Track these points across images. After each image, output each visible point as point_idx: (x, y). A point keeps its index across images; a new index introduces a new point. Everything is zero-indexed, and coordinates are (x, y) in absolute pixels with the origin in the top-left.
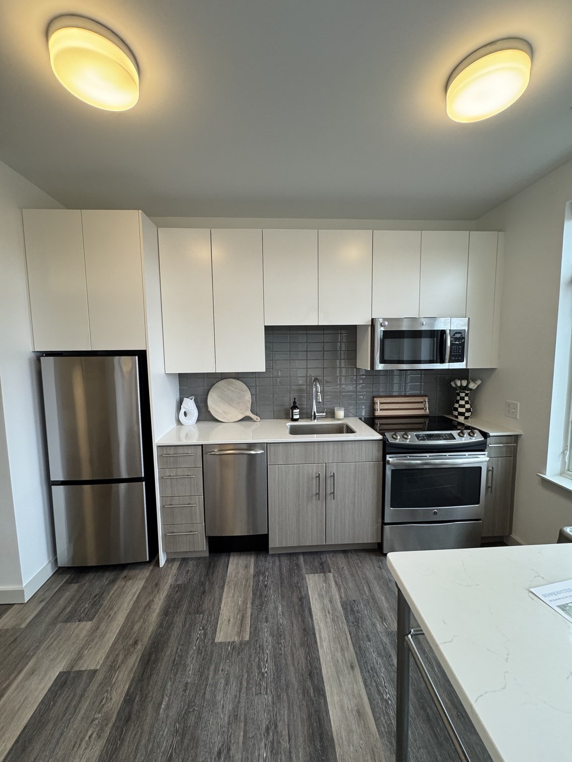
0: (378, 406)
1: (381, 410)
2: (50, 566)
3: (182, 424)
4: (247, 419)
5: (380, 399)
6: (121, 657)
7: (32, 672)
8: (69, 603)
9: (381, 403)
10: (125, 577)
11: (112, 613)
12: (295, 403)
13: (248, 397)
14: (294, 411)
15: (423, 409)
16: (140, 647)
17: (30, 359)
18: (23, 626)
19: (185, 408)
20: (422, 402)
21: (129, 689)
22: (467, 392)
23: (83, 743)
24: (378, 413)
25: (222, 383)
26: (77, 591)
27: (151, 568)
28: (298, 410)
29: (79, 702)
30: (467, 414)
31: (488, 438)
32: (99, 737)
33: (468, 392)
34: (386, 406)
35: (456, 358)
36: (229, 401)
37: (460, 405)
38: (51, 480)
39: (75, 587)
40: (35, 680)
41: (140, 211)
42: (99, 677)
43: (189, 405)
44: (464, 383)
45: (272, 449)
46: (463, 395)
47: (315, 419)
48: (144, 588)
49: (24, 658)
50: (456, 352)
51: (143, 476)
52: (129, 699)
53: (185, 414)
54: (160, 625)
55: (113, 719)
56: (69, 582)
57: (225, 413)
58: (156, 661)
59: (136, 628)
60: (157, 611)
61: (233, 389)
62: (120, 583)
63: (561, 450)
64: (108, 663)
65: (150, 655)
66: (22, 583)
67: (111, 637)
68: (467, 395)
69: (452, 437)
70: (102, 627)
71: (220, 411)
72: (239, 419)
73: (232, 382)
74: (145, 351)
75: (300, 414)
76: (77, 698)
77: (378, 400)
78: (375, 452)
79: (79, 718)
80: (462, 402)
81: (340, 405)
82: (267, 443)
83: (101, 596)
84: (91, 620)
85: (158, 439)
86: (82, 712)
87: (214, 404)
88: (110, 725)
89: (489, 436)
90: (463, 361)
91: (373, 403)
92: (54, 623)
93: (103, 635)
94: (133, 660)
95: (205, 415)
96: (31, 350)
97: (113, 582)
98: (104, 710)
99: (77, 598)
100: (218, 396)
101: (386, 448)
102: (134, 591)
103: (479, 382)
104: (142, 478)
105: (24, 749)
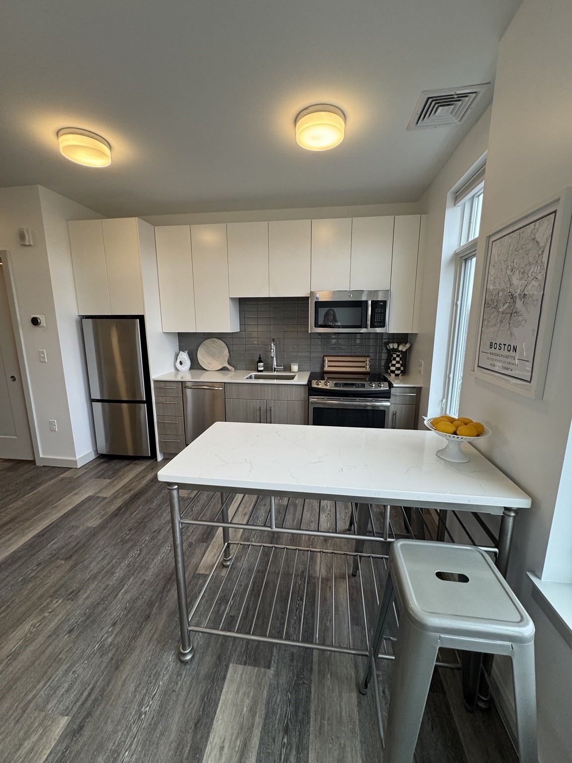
0: (327, 363)
1: (329, 366)
2: (93, 452)
3: (179, 371)
4: (224, 369)
5: (328, 357)
6: (121, 495)
7: (76, 494)
8: (101, 471)
9: (329, 361)
10: (136, 464)
11: (122, 478)
12: (260, 358)
13: (226, 352)
14: (259, 364)
15: (364, 367)
16: (132, 492)
17: (76, 321)
18: (76, 477)
19: (180, 359)
20: (364, 362)
21: (120, 506)
22: (398, 353)
23: (93, 519)
24: (326, 369)
25: (208, 342)
26: (107, 467)
27: (152, 461)
28: (262, 364)
29: (96, 506)
30: (397, 372)
31: (392, 389)
32: (101, 518)
33: (400, 354)
34: (333, 364)
35: (379, 324)
36: (212, 355)
37: (392, 364)
38: (92, 398)
39: (106, 465)
40: (77, 496)
41: (137, 218)
42: (107, 500)
43: (184, 356)
44: (395, 346)
45: (228, 387)
46: (395, 356)
47: (275, 371)
48: (144, 469)
49: (73, 489)
50: (379, 319)
51: (145, 400)
52: (119, 509)
53: (181, 363)
54: (147, 485)
55: (109, 514)
56: (104, 462)
57: (209, 363)
58: (139, 498)
59: (133, 485)
60: (148, 480)
61: (215, 346)
62: (132, 465)
63: (441, 399)
64: (114, 496)
65: (136, 495)
66: (76, 457)
67: (119, 487)
68: (398, 356)
69: (363, 386)
70: (116, 482)
71: (206, 363)
72: (219, 369)
73: (215, 341)
74: (143, 315)
75: (264, 366)
76: (95, 505)
77: (326, 359)
78: (302, 394)
79: (94, 511)
80: (394, 362)
81: (295, 362)
82: (225, 383)
83: (119, 470)
84: (110, 479)
85: (154, 376)
86: (95, 510)
87: (203, 357)
88: (108, 515)
89: (393, 387)
90: (384, 327)
91: (324, 361)
92: (91, 478)
93: (114, 486)
94: (127, 496)
95: (195, 365)
96: (77, 314)
97: (128, 465)
98: (106, 511)
99: (106, 469)
100: (205, 351)
101: (312, 391)
102: (138, 470)
103: (408, 346)
104: (144, 401)
105: (67, 517)
